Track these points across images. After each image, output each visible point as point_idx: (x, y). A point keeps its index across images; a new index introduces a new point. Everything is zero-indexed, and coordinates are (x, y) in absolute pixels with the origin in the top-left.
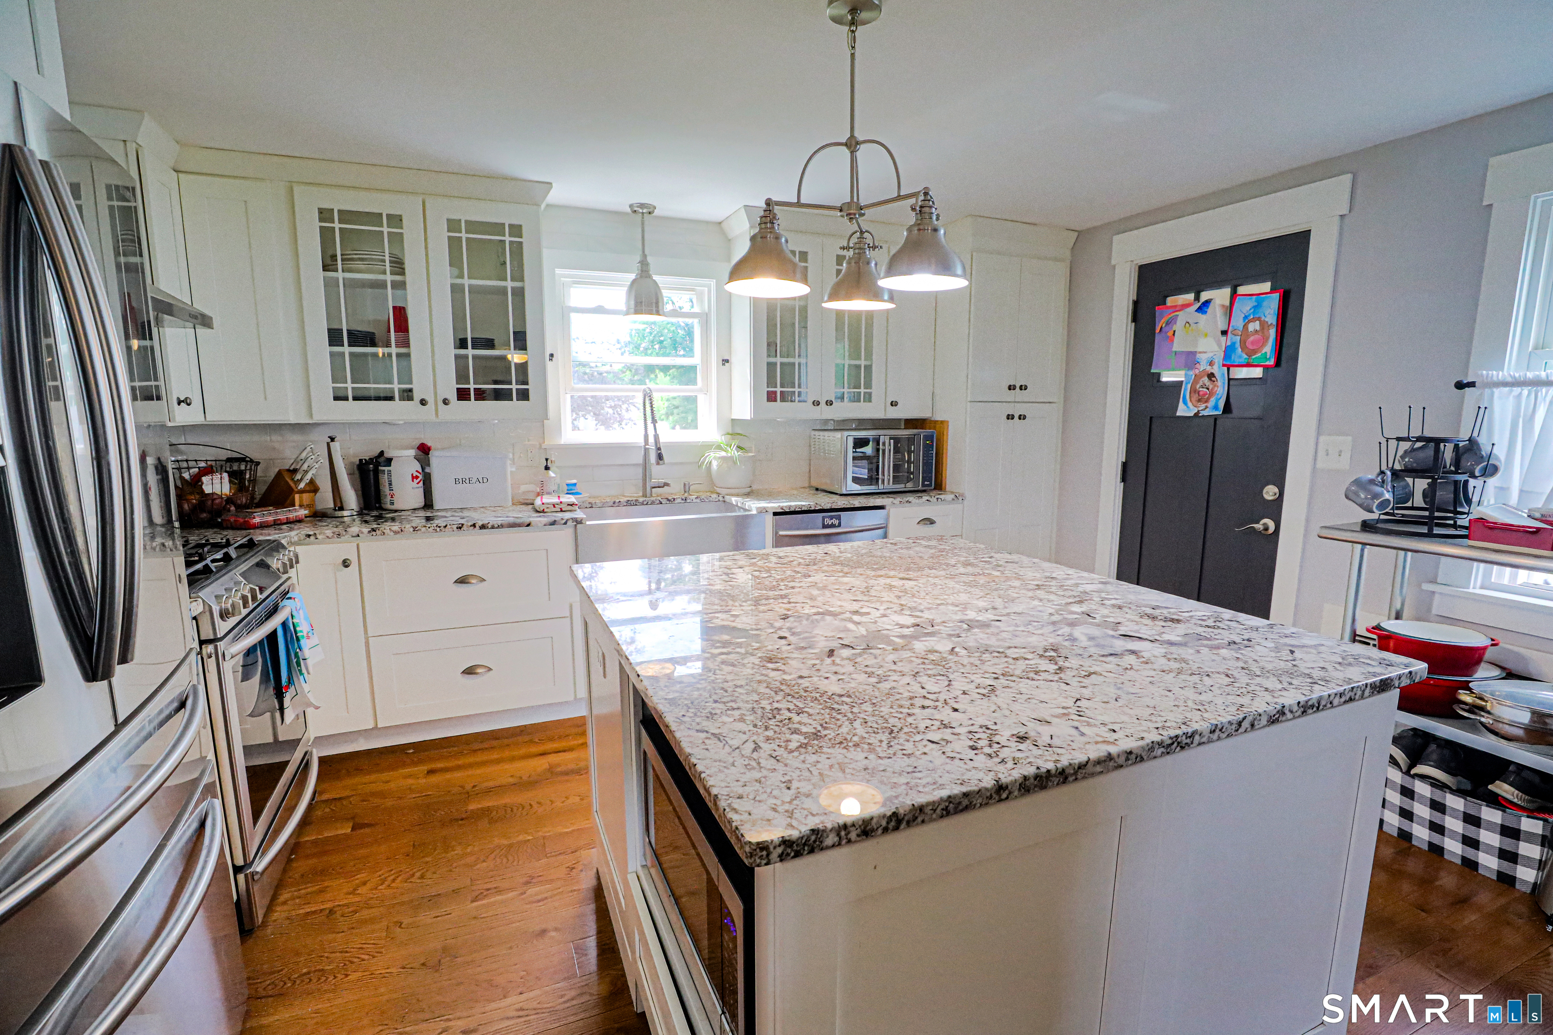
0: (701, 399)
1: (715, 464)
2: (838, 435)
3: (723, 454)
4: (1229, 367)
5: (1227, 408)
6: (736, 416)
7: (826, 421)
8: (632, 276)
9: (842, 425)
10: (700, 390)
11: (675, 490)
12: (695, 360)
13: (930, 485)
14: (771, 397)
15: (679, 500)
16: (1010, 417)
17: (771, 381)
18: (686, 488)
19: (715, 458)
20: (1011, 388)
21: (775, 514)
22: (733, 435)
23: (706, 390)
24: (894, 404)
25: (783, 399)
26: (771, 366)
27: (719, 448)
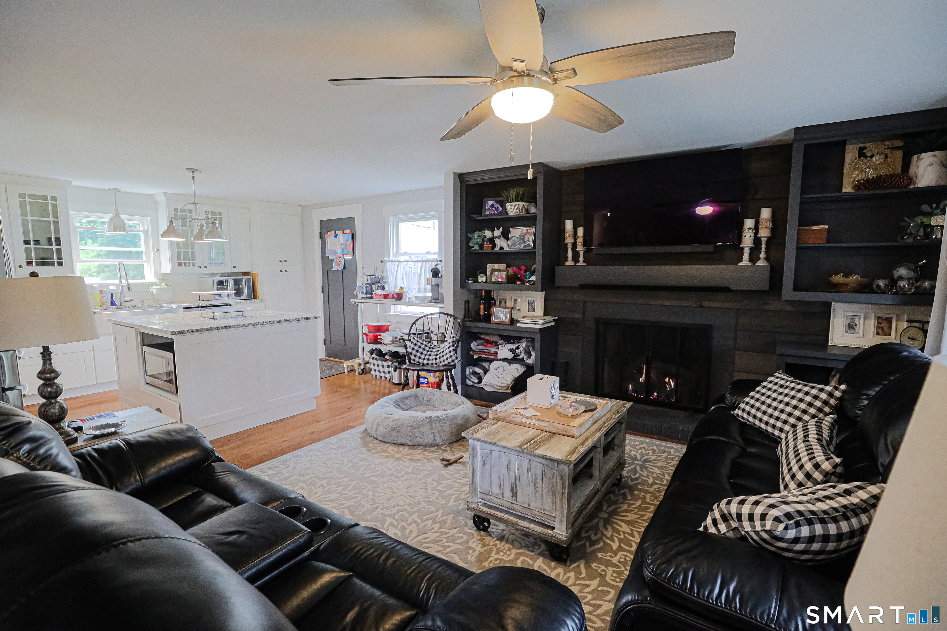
0: (146, 265)
1: (155, 291)
2: (211, 279)
3: (158, 287)
4: (344, 255)
5: (344, 268)
6: (163, 271)
7: (206, 274)
8: (110, 216)
9: (213, 275)
10: (145, 262)
11: (136, 303)
12: (143, 248)
13: (251, 297)
14: (180, 265)
15: (139, 306)
16: (281, 271)
17: (179, 258)
18: (142, 301)
19: (155, 289)
20: (281, 261)
21: (184, 308)
22: (163, 280)
23: (148, 261)
24: (234, 267)
25: (185, 265)
26: (179, 253)
27: (157, 285)
